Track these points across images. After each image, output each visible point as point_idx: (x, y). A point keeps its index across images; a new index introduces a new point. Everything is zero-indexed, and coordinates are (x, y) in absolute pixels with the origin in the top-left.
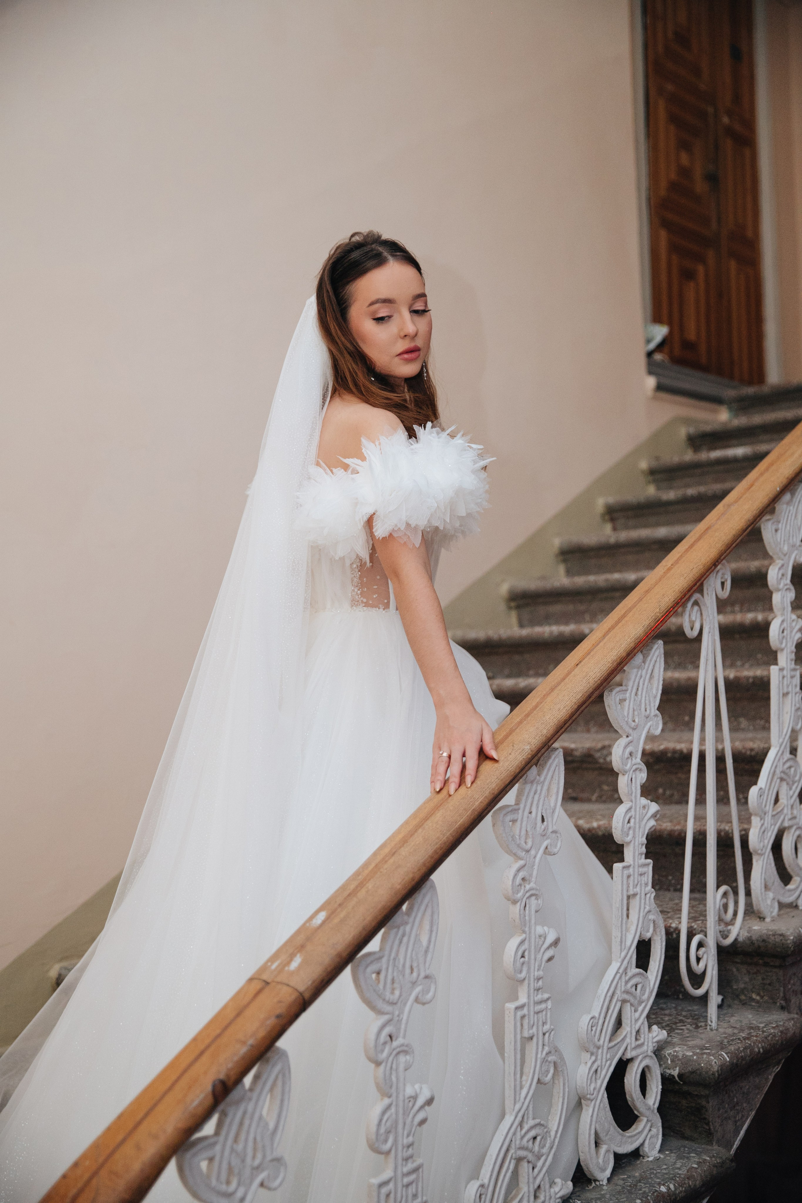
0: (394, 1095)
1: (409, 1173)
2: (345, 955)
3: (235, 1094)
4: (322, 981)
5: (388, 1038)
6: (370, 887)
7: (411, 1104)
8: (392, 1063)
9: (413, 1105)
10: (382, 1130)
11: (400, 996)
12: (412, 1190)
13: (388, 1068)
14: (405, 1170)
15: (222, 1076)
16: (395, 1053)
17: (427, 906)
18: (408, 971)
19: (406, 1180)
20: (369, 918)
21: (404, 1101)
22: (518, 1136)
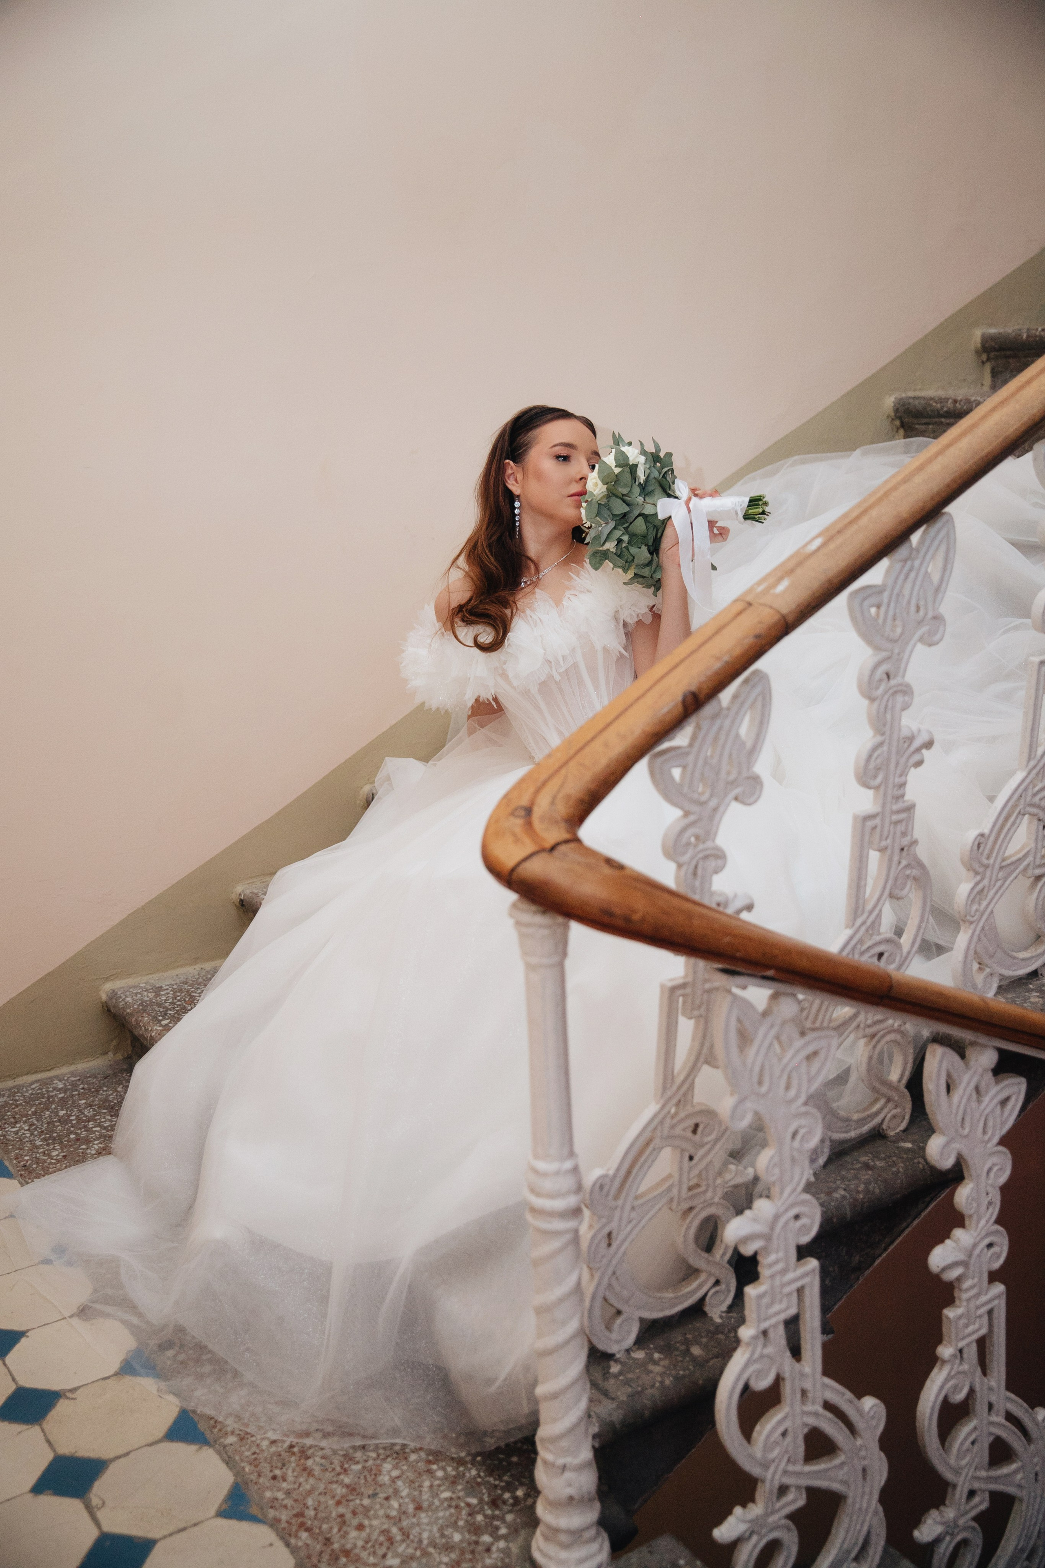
0: (888, 733)
1: (899, 812)
2: (836, 581)
3: (708, 710)
4: (808, 605)
5: (885, 676)
7: (906, 745)
8: (888, 701)
9: (909, 746)
10: (872, 765)
11: (902, 634)
12: (901, 828)
13: (883, 706)
14: (895, 808)
15: (693, 688)
16: (891, 691)
17: (941, 542)
18: (913, 609)
19: (895, 818)
20: (867, 546)
21: (898, 740)
22: (1030, 792)
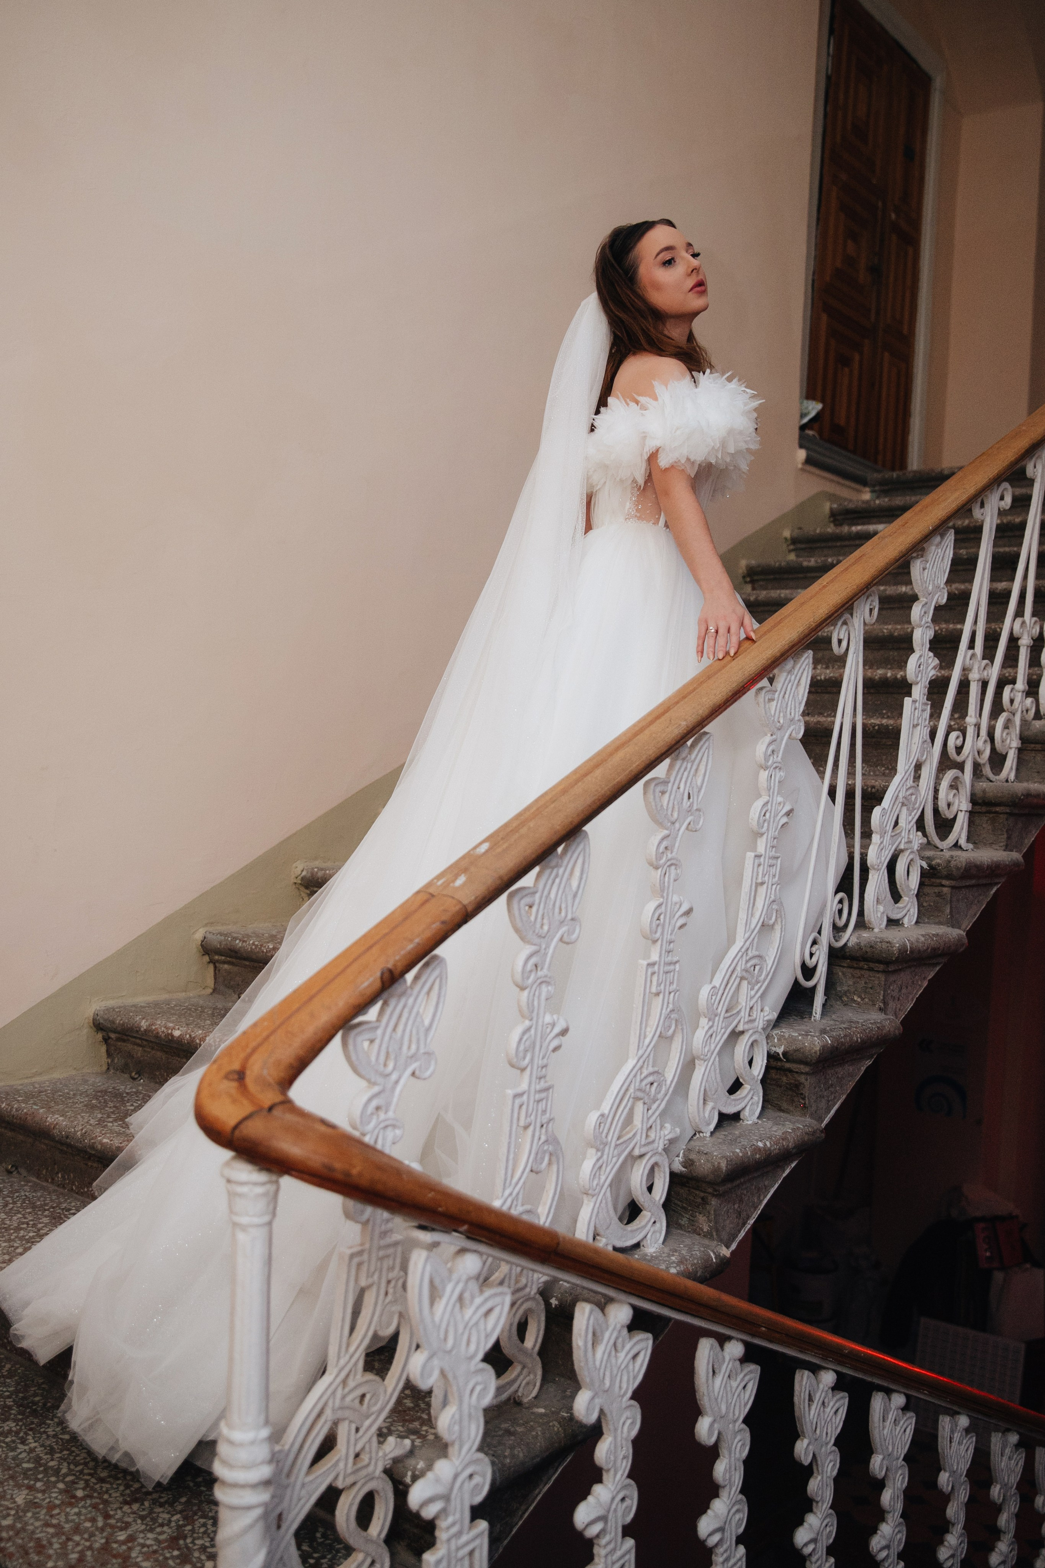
0: (535, 1019)
1: (541, 1091)
2: (506, 878)
3: (398, 988)
4: (484, 898)
5: (534, 967)
6: (532, 826)
7: (548, 1030)
8: (535, 990)
9: (551, 1032)
10: (522, 1048)
11: (548, 931)
12: (542, 1105)
13: (532, 994)
14: (538, 1087)
15: (390, 966)
16: (539, 981)
17: (579, 854)
18: (557, 910)
19: (538, 1097)
20: (529, 851)
21: (543, 1026)
22: (638, 1078)
